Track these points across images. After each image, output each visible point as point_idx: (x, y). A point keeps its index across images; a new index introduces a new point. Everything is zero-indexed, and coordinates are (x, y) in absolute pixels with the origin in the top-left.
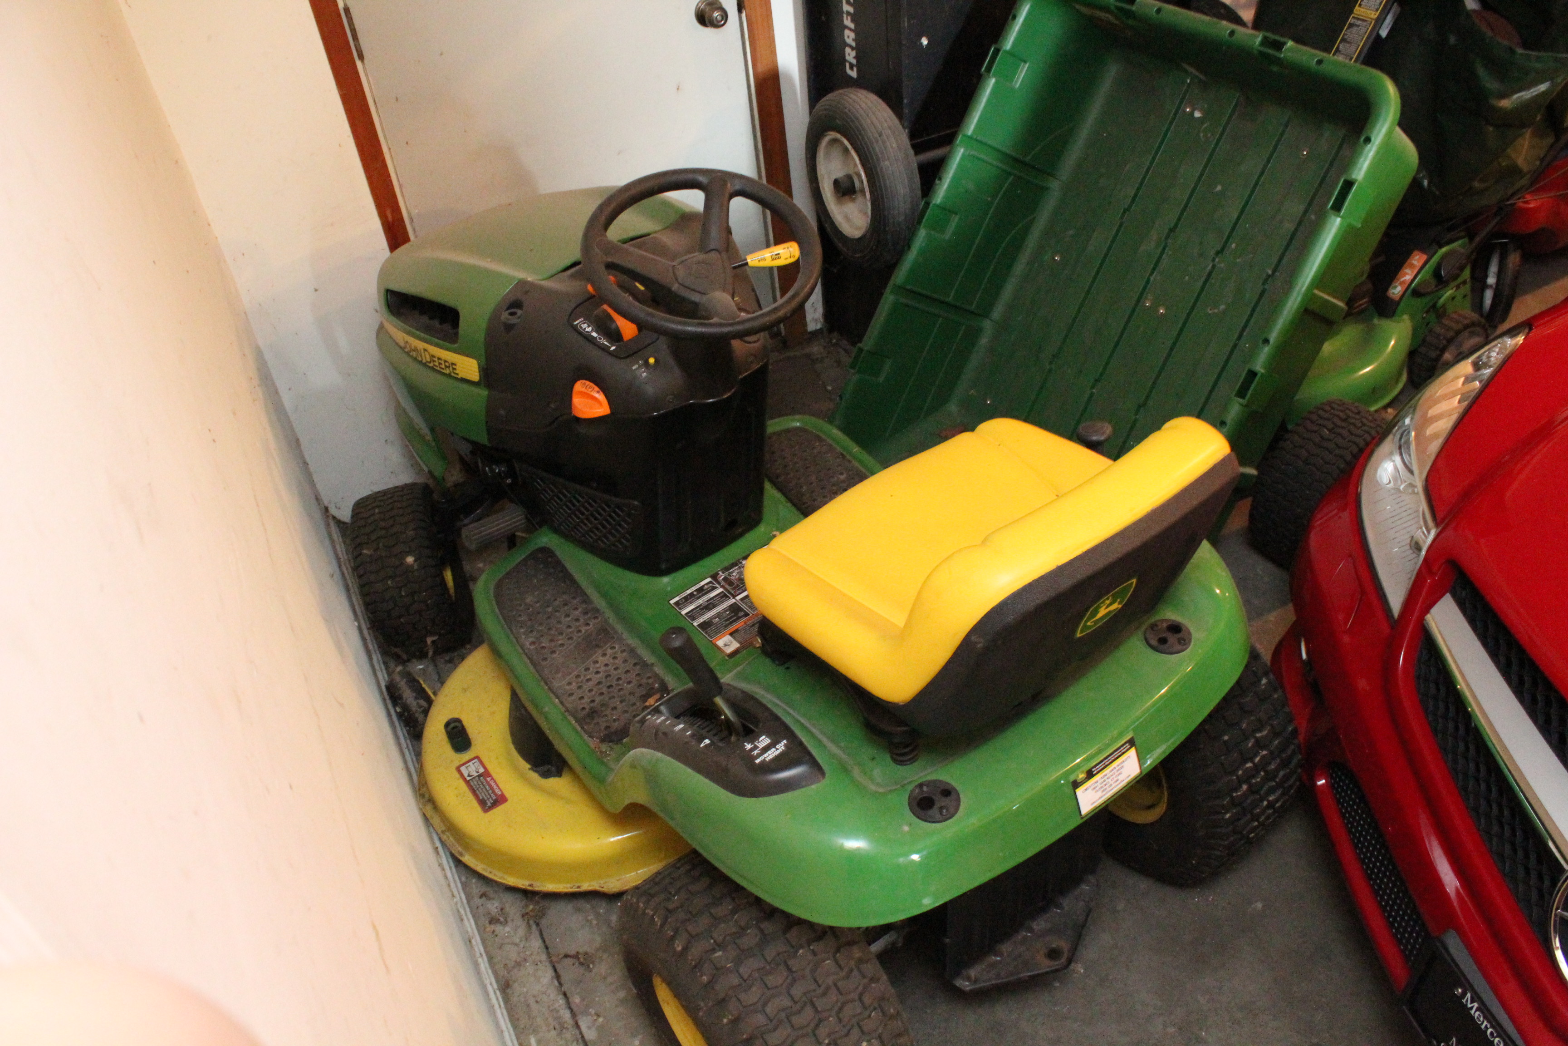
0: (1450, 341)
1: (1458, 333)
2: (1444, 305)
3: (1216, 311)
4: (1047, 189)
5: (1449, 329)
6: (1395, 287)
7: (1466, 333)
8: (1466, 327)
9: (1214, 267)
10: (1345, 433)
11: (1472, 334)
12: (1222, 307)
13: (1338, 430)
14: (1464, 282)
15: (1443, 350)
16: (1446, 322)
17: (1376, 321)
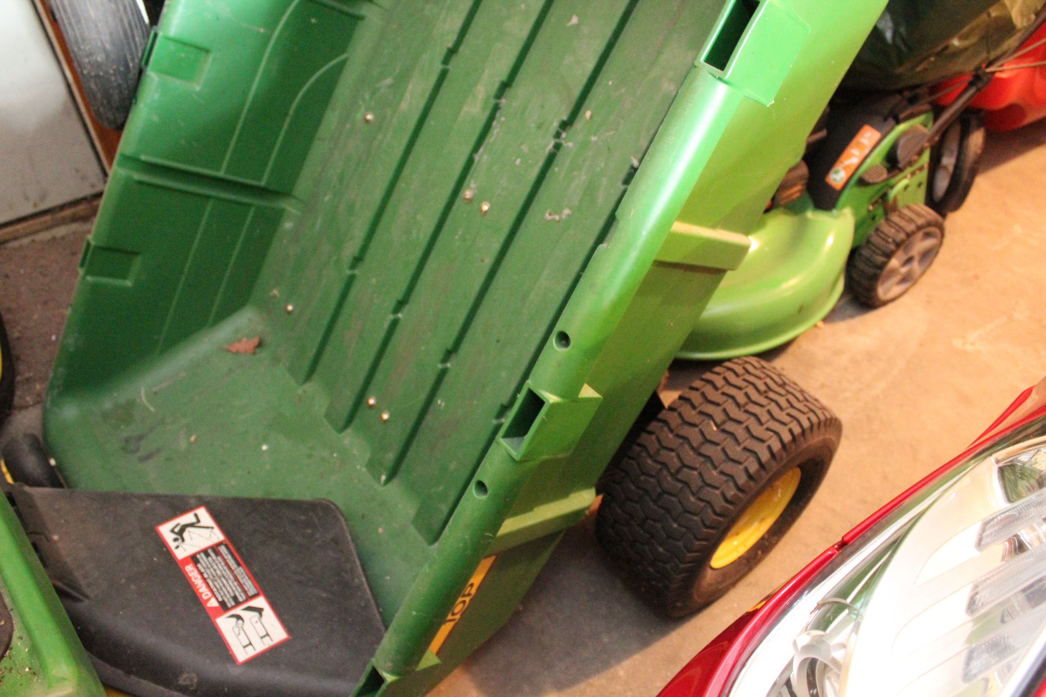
0: (898, 245)
1: (909, 235)
2: (895, 199)
3: (557, 217)
4: (361, 18)
5: (900, 228)
6: (837, 172)
7: (920, 235)
8: (919, 228)
9: (557, 147)
10: (740, 432)
11: (928, 235)
12: (567, 211)
13: (730, 427)
14: (921, 169)
15: (889, 255)
16: (895, 218)
17: (810, 214)
